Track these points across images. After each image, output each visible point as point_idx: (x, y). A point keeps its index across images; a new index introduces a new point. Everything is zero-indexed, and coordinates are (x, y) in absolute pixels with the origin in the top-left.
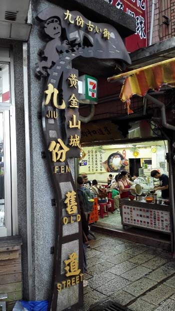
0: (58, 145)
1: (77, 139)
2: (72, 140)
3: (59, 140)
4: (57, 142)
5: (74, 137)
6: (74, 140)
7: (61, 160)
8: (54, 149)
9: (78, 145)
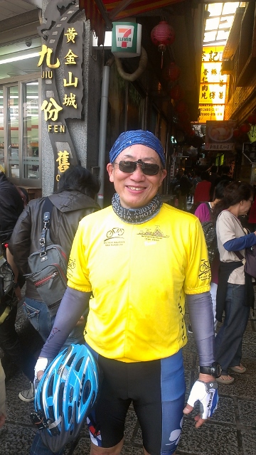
0: (50, 105)
1: (72, 98)
2: (65, 99)
3: (52, 100)
4: (49, 102)
5: (68, 96)
6: (69, 99)
7: (53, 119)
8: (46, 108)
9: (73, 104)
